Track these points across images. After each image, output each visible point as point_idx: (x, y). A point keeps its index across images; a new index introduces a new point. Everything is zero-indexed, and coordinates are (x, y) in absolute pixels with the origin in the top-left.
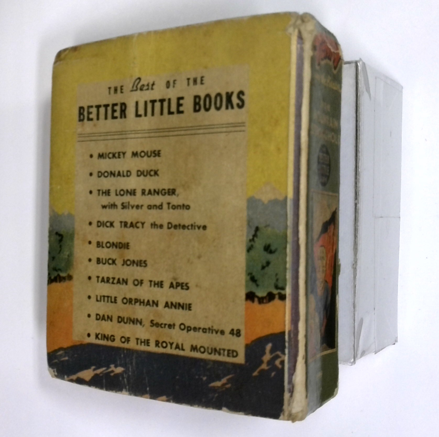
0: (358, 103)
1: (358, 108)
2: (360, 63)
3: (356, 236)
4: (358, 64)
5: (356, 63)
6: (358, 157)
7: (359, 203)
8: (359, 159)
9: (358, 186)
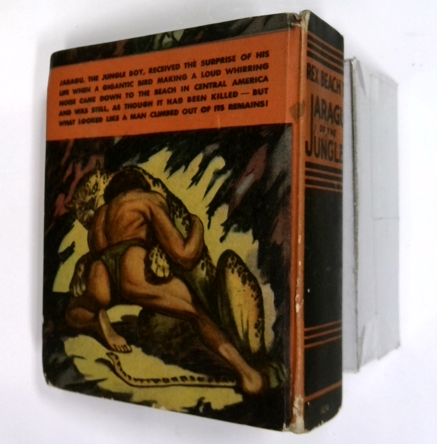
0: (354, 102)
1: (354, 107)
2: (354, 61)
3: (356, 240)
4: (352, 63)
5: (350, 61)
6: (355, 159)
7: (357, 205)
8: (357, 160)
9: (356, 187)
